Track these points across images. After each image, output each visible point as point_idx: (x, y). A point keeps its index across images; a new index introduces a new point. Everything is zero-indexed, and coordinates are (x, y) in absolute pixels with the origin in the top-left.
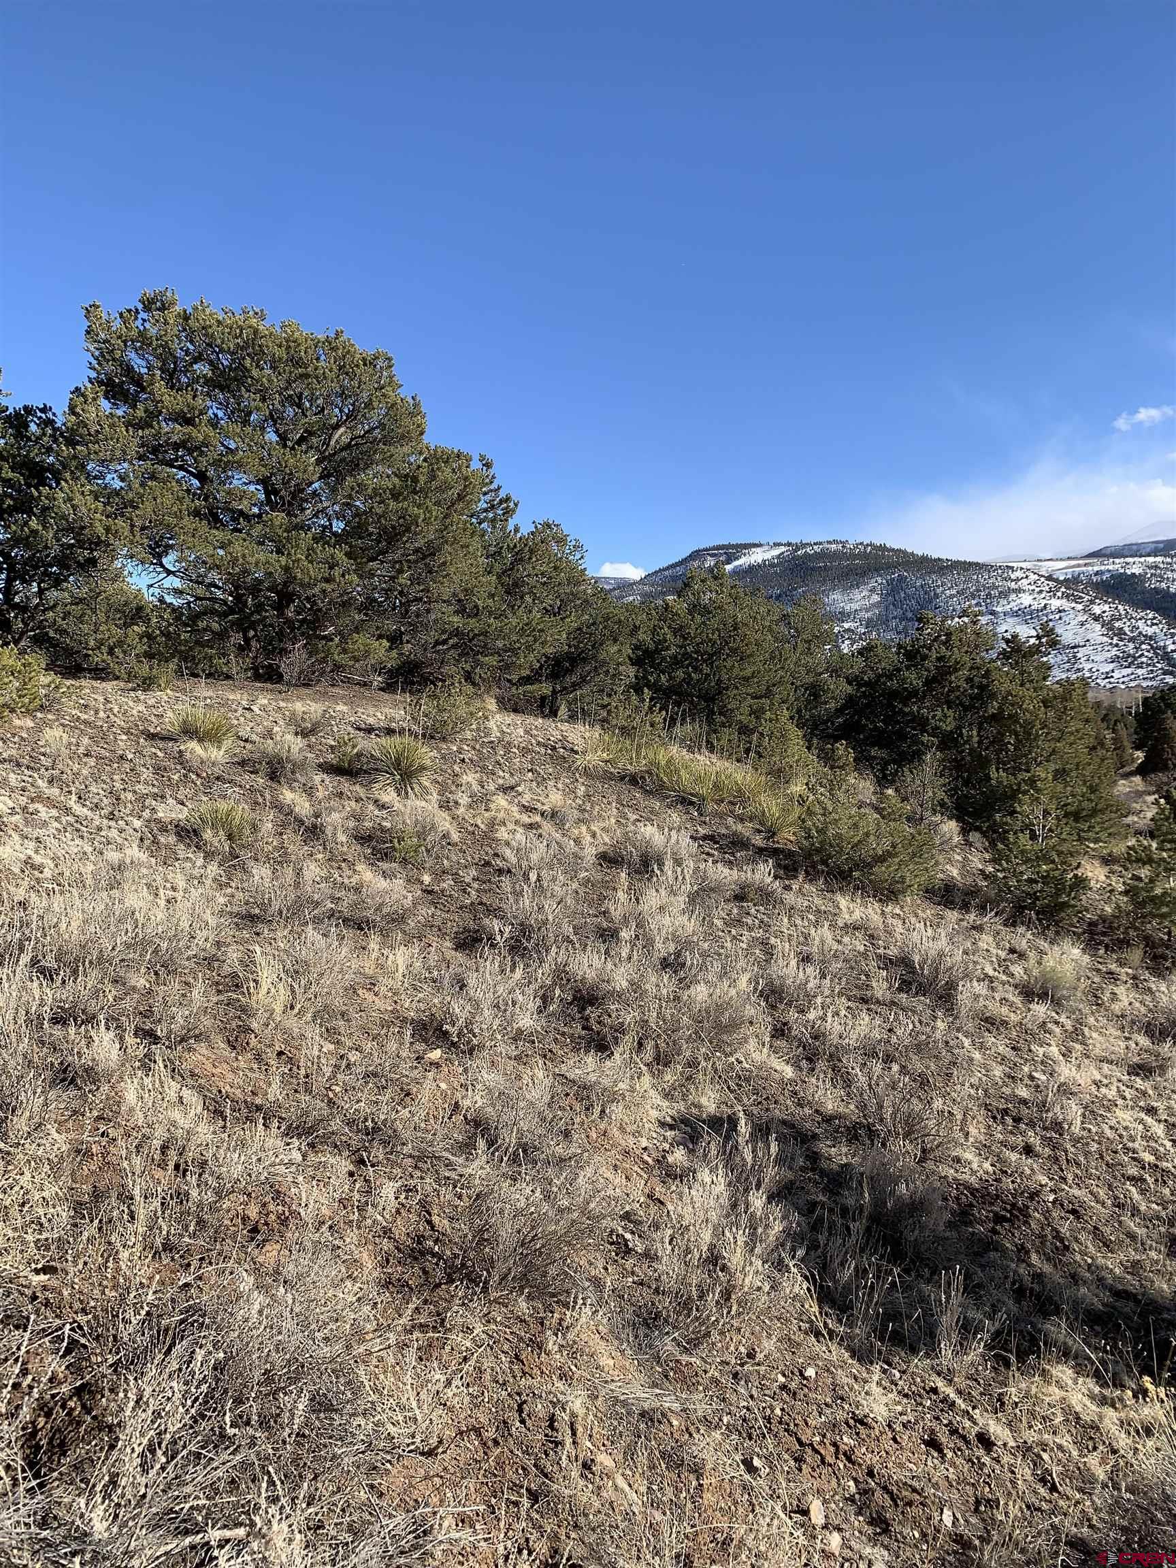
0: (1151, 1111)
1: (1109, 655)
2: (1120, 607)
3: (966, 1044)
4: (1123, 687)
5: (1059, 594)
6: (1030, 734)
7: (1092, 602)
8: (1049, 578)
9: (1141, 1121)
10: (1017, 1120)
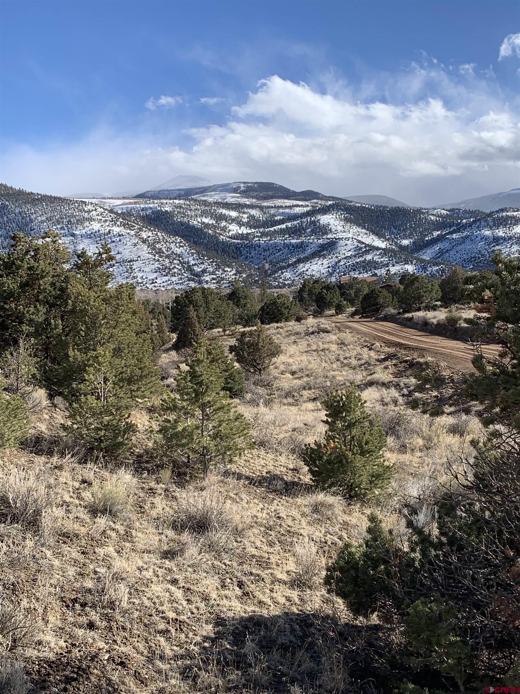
0: (174, 582)
1: (153, 267)
2: (159, 234)
3: (48, 556)
4: (163, 289)
5: (118, 223)
6: (95, 323)
7: (140, 230)
8: (111, 211)
9: (168, 590)
10: (83, 605)
